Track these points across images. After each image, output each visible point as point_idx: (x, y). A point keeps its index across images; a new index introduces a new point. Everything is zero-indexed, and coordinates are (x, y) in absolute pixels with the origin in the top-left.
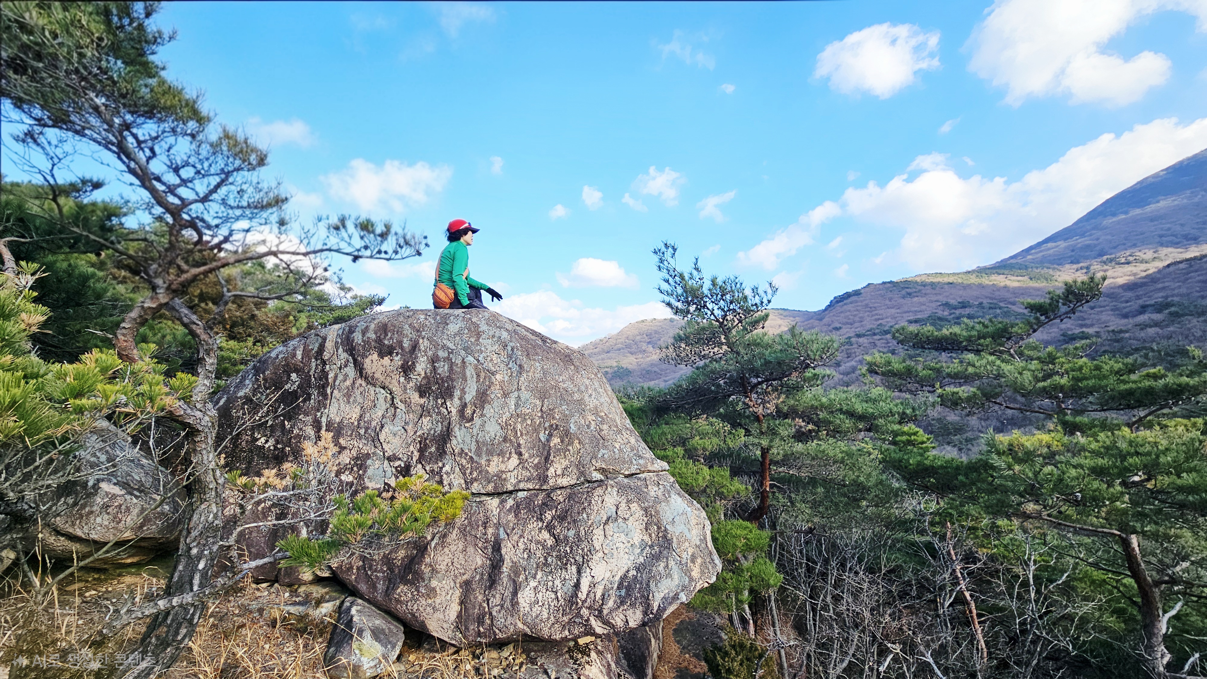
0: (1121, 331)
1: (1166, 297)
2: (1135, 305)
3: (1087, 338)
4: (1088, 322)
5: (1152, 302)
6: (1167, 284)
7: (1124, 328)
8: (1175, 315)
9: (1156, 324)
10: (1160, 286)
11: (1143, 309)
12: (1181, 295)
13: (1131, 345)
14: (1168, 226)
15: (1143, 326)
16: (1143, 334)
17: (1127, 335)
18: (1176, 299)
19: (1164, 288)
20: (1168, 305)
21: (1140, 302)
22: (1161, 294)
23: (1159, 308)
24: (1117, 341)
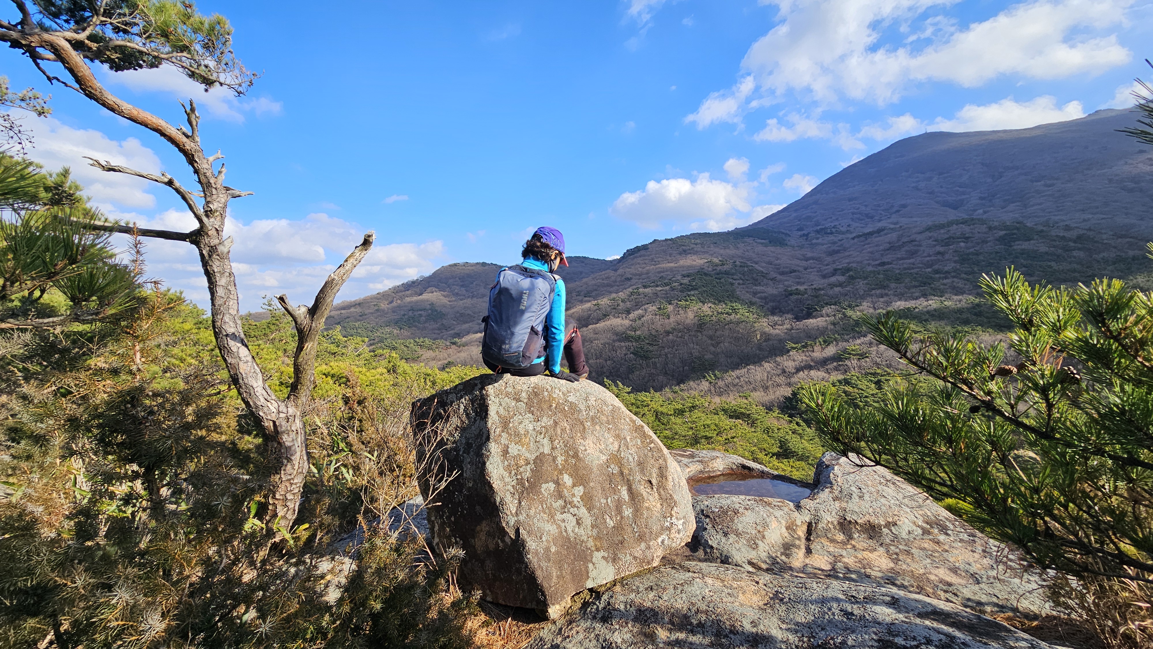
0: (820, 289)
1: (849, 263)
2: (830, 268)
3: (799, 294)
4: (802, 280)
5: (840, 267)
6: (851, 253)
7: (821, 286)
8: (852, 278)
9: (840, 285)
10: (847, 254)
11: (835, 272)
12: (858, 262)
13: (824, 300)
14: (858, 206)
15: (832, 286)
16: (831, 292)
17: (822, 292)
18: (854, 265)
19: (849, 256)
20: (849, 270)
21: (834, 266)
22: (847, 261)
23: (845, 271)
24: (816, 297)
